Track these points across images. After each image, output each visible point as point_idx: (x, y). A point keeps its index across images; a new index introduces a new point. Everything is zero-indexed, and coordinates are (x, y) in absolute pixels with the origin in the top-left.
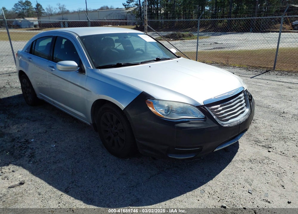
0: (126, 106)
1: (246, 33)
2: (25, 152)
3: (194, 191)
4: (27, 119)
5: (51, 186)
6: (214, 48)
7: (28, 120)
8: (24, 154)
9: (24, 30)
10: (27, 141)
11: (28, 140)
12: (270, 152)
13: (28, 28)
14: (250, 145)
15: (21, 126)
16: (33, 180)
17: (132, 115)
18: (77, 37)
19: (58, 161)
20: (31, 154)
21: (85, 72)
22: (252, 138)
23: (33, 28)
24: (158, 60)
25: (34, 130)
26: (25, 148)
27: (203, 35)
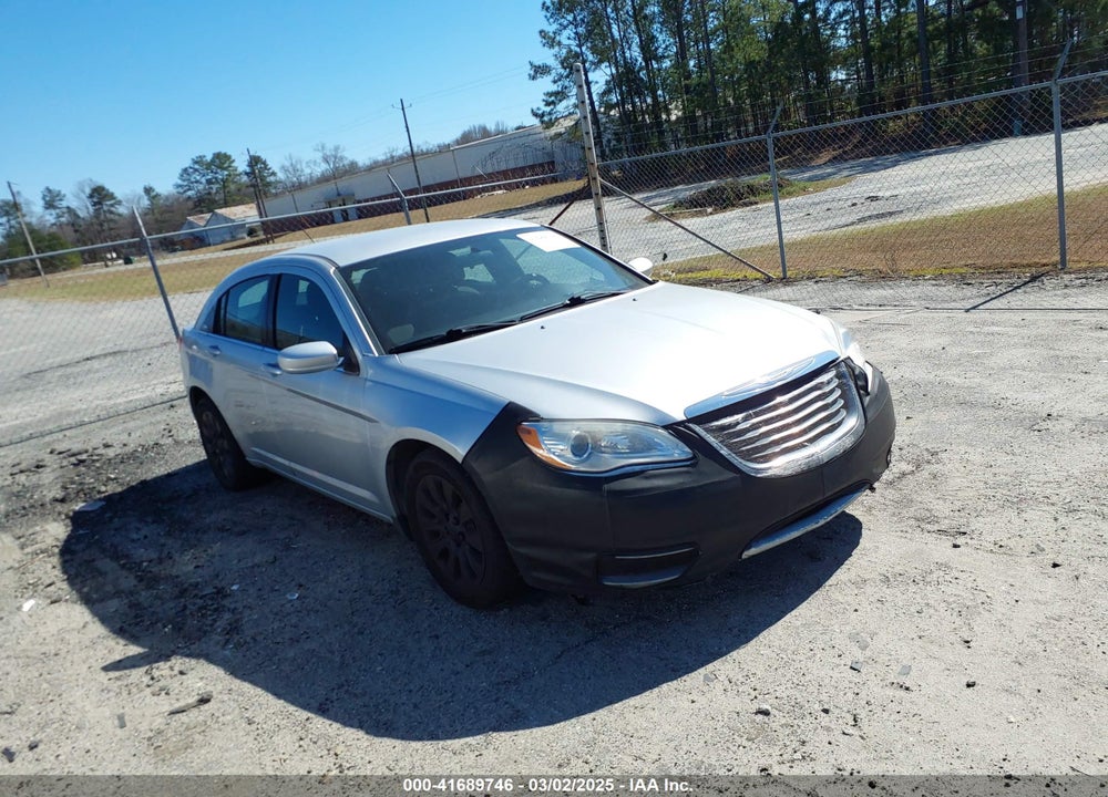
0: (467, 450)
1: (996, 141)
2: (215, 620)
3: (685, 678)
4: (222, 529)
5: (282, 701)
6: (861, 220)
7: (225, 534)
8: (212, 625)
9: (213, 252)
10: (218, 593)
11: (223, 588)
12: (959, 546)
13: (227, 242)
14: (899, 533)
15: (205, 551)
16: (235, 689)
17: (486, 473)
18: (332, 270)
19: (305, 636)
20: (230, 624)
21: (359, 370)
22: (912, 511)
23: (243, 238)
24: (576, 302)
25: (240, 561)
26: (216, 610)
27: (829, 175)
